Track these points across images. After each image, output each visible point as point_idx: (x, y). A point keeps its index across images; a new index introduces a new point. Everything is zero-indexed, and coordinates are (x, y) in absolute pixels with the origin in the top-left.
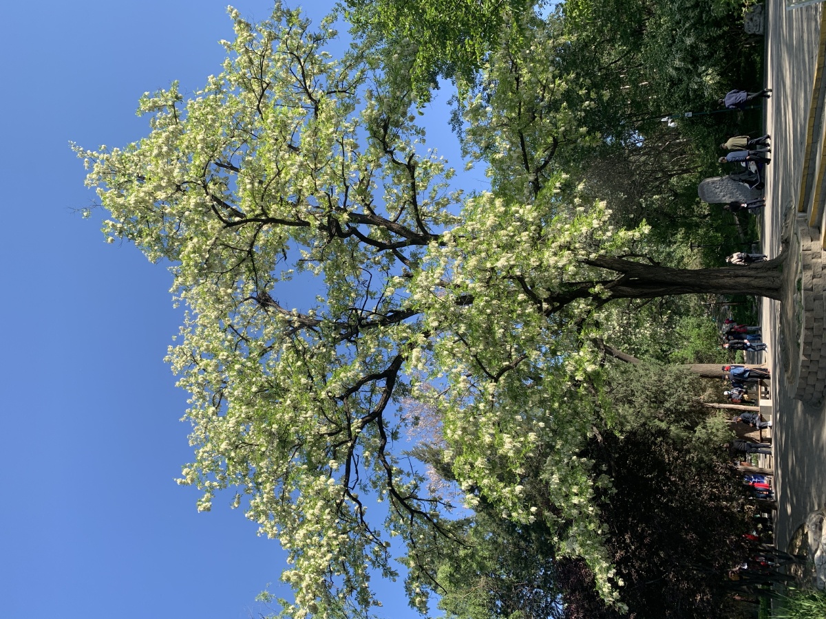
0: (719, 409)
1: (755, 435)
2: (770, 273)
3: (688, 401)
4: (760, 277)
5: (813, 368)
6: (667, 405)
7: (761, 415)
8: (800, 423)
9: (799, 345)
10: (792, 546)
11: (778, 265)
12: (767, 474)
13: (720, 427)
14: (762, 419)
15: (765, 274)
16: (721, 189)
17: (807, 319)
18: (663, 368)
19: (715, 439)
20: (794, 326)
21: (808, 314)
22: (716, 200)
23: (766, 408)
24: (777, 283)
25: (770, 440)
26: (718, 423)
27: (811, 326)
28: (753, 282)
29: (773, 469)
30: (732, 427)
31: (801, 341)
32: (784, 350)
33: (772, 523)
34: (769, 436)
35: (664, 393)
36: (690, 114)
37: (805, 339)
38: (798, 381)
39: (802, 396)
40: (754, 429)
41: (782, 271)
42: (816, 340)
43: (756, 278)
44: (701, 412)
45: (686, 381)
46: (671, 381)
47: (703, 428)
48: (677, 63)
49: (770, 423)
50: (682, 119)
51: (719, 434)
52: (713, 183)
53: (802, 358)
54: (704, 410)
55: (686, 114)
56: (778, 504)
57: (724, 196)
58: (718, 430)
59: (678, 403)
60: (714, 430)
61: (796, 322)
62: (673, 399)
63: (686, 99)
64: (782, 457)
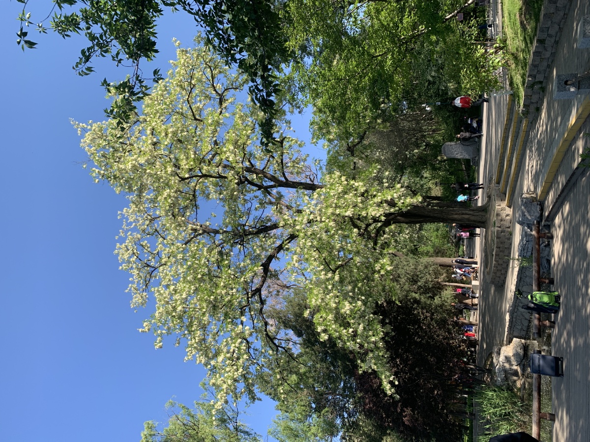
0: (449, 286)
1: (469, 301)
2: (480, 213)
3: (432, 282)
4: (475, 215)
5: (499, 268)
6: (419, 284)
7: (473, 290)
8: (492, 299)
9: (493, 255)
10: (485, 365)
11: (485, 209)
12: (474, 325)
13: (449, 296)
14: (473, 292)
15: (478, 214)
16: (456, 151)
17: (497, 243)
18: (417, 260)
19: (446, 304)
20: (491, 245)
21: (498, 240)
22: (452, 156)
23: (475, 286)
24: (483, 220)
25: (476, 305)
26: (448, 294)
27: (499, 246)
28: (471, 218)
29: (478, 322)
30: (456, 297)
31: (494, 253)
32: (486, 256)
33: (476, 354)
34: (476, 303)
35: (418, 276)
36: (439, 103)
37: (496, 253)
38: (492, 274)
39: (493, 282)
40: (468, 298)
41: (486, 212)
42: (501, 254)
43: (473, 215)
44: (438, 288)
45: (431, 269)
46: (422, 269)
47: (440, 297)
48: (433, 74)
49: (477, 295)
50: (435, 106)
51: (448, 301)
52: (451, 145)
53: (494, 262)
54: (440, 286)
55: (437, 103)
56: (479, 343)
57: (457, 154)
58: (448, 298)
59: (426, 282)
60: (446, 299)
61: (492, 242)
62: (423, 280)
63: (437, 95)
64: (483, 315)
